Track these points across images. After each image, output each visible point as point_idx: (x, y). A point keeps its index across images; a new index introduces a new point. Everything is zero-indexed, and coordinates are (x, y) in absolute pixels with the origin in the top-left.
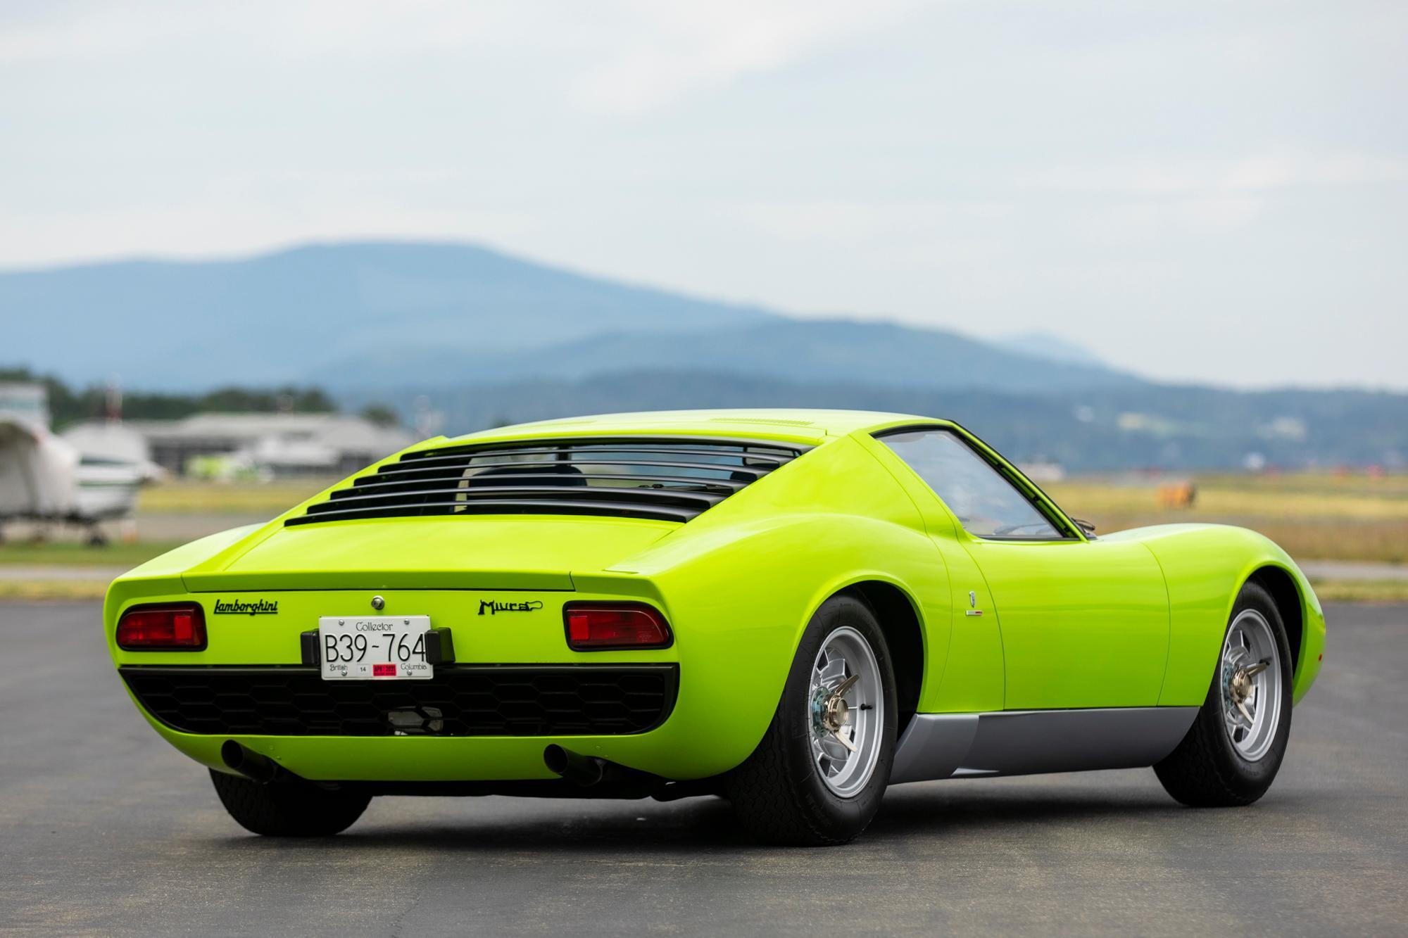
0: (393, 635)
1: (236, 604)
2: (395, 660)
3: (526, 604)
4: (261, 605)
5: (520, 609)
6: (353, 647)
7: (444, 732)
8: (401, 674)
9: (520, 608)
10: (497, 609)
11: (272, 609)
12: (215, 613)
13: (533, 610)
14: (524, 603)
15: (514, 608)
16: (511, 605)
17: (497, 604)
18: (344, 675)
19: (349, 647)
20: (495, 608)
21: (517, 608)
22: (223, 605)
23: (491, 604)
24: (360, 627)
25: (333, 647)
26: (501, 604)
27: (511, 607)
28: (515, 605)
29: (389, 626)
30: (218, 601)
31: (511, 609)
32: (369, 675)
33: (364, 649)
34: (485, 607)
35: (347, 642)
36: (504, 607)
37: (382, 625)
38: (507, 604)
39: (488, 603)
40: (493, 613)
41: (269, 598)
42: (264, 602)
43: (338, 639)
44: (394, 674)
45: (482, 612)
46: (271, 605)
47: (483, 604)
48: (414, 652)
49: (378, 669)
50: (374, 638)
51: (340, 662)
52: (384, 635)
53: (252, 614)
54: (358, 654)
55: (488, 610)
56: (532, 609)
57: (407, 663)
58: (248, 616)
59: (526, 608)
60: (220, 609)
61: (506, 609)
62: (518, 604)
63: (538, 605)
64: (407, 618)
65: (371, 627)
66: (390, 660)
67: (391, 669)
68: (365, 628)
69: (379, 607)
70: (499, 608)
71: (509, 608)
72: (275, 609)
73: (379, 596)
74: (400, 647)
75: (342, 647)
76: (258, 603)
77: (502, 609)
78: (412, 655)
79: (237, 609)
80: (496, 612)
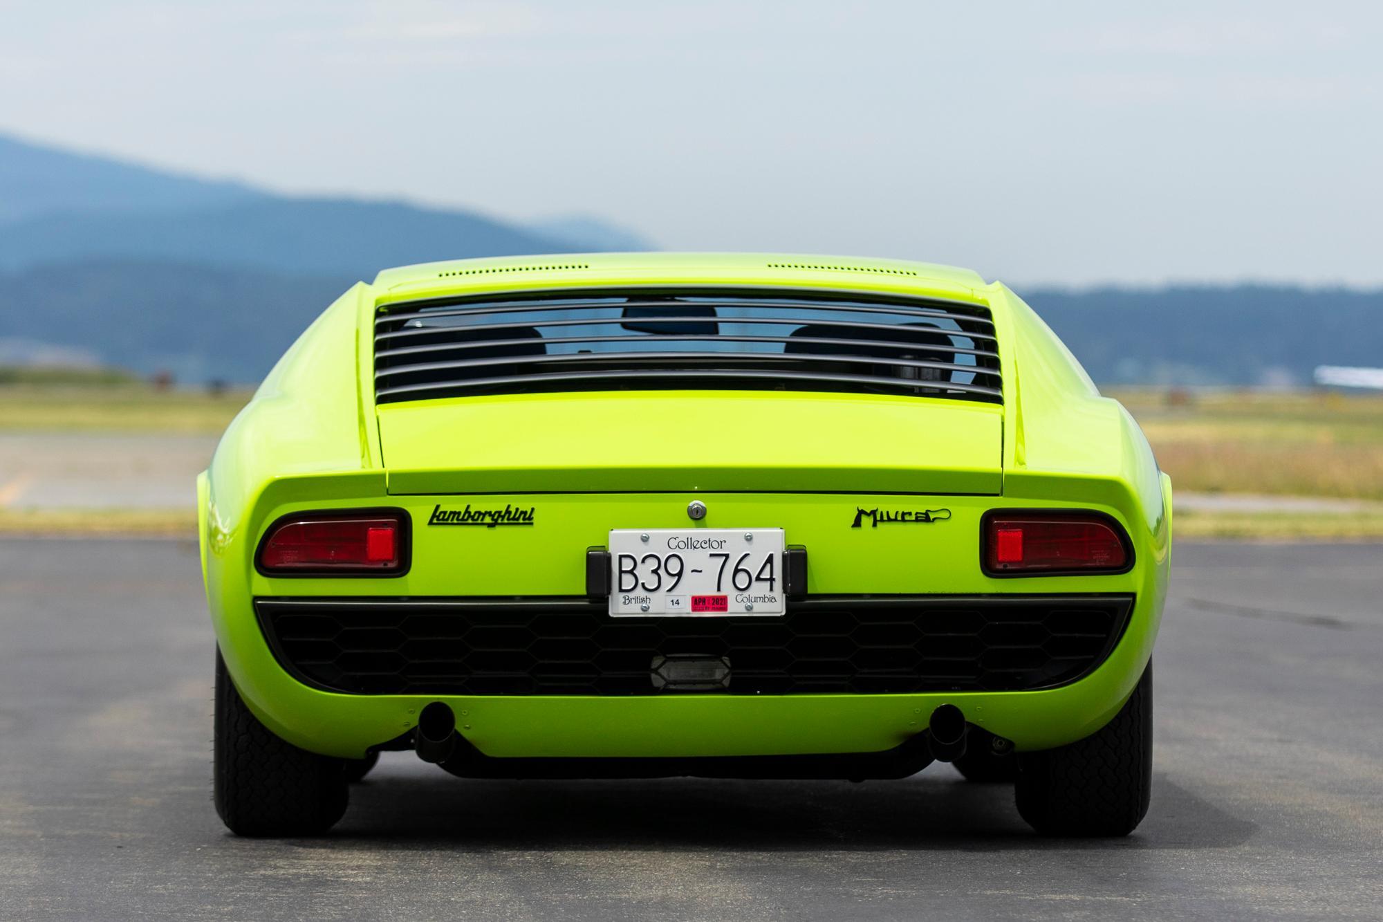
0: (727, 556)
1: (467, 511)
2: (727, 590)
3: (927, 514)
4: (508, 512)
5: (917, 520)
6: (662, 572)
7: (735, 689)
8: (735, 608)
9: (917, 518)
10: (882, 520)
11: (526, 519)
12: (431, 523)
13: (937, 523)
14: (924, 512)
15: (907, 518)
16: (903, 514)
17: (882, 513)
18: (645, 610)
19: (655, 572)
20: (878, 518)
21: (913, 518)
22: (445, 513)
23: (874, 513)
24: (673, 543)
25: (631, 572)
26: (888, 513)
27: (903, 518)
28: (910, 514)
29: (720, 544)
30: (438, 507)
31: (903, 520)
32: (685, 609)
33: (680, 575)
34: (864, 519)
35: (652, 564)
36: (892, 517)
37: (710, 542)
38: (897, 513)
39: (869, 512)
40: (875, 525)
41: (521, 503)
42: (513, 510)
43: (639, 561)
44: (725, 609)
45: (857, 523)
46: (525, 513)
47: (861, 512)
48: (758, 579)
49: (698, 602)
50: (692, 559)
51: (640, 592)
52: (711, 555)
53: (490, 525)
54: (668, 582)
55: (867, 521)
56: (934, 519)
57: (746, 594)
58: (485, 528)
59: (925, 518)
60: (438, 519)
61: (896, 520)
62: (913, 513)
63: (945, 515)
64: (748, 531)
65: (691, 544)
66: (719, 589)
67: (720, 603)
68: (682, 545)
69: (697, 516)
70: (885, 518)
71: (899, 518)
72: (530, 518)
73: (697, 501)
74: (737, 571)
75: (645, 573)
76: (504, 511)
77: (889, 520)
78: (754, 583)
79: (467, 519)
80: (879, 524)
